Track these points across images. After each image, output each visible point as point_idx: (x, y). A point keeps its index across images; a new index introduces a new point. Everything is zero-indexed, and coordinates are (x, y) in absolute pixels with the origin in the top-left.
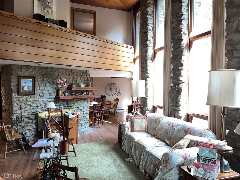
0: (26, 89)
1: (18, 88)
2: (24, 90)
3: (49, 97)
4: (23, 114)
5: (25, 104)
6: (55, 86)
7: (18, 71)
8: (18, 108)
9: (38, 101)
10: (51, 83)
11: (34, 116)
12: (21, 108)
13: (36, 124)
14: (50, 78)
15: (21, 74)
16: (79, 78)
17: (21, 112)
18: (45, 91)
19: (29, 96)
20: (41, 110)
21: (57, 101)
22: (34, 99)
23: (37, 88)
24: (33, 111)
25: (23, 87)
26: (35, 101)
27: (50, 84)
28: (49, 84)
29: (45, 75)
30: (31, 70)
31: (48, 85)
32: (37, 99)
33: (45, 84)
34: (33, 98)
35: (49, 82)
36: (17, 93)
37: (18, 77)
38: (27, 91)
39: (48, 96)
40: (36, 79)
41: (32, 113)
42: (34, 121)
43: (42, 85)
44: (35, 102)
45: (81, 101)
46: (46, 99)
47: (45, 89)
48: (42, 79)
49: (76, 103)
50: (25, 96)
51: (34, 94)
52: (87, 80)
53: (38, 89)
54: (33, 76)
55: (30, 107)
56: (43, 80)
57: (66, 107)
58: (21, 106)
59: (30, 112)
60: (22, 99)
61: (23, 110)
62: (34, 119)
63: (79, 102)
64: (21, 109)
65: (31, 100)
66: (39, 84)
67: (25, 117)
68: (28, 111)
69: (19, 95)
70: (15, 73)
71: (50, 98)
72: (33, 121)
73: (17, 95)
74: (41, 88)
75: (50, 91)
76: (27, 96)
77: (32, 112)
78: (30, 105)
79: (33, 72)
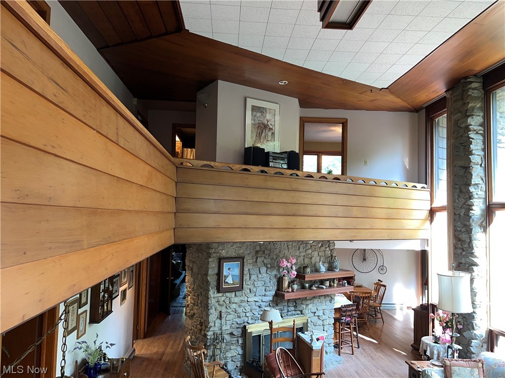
0: (230, 280)
1: (218, 279)
2: (227, 283)
3: (265, 294)
4: (224, 328)
5: (226, 307)
6: (275, 272)
7: (220, 248)
8: (217, 316)
9: (248, 301)
10: (269, 266)
11: (240, 330)
12: (221, 315)
13: (244, 346)
14: (267, 257)
15: (224, 253)
16: (316, 253)
17: (220, 324)
18: (259, 282)
19: (234, 293)
20: (252, 319)
21: (279, 301)
22: (242, 298)
23: (246, 277)
24: (239, 321)
25: (226, 277)
26: (242, 301)
27: (267, 268)
28: (265, 269)
29: (259, 253)
30: (238, 245)
31: (263, 270)
32: (246, 299)
33: (258, 268)
34: (240, 296)
35: (266, 265)
36: (217, 289)
37: (218, 260)
38: (231, 284)
39: (264, 291)
40: (245, 260)
41: (238, 326)
42: (240, 341)
43: (255, 271)
44: (243, 304)
45: (319, 300)
46: (261, 298)
47: (259, 279)
48: (254, 260)
49: (311, 303)
50: (228, 294)
51: (241, 288)
52: (330, 255)
53: (249, 280)
54: (242, 255)
55: (234, 313)
56: (256, 261)
57: (292, 312)
58: (221, 312)
59: (233, 323)
60: (223, 298)
61: (223, 320)
62: (240, 337)
63: (316, 301)
64: (220, 318)
65: (236, 300)
66: (249, 270)
67: (226, 333)
68: (231, 321)
69: (219, 292)
70: (215, 253)
71: (267, 296)
72: (238, 341)
73: (216, 293)
74: (253, 277)
75: (267, 281)
76: (231, 293)
77: (238, 324)
78: (234, 310)
79: (241, 247)
